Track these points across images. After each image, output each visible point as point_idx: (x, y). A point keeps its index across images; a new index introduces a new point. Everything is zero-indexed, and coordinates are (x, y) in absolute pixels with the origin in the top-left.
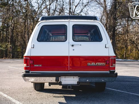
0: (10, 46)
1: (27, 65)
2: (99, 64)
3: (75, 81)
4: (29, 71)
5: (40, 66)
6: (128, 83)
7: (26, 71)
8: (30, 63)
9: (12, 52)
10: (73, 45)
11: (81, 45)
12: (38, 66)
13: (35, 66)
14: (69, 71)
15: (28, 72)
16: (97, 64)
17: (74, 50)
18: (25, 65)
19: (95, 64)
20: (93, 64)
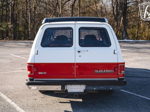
0: (11, 26)
1: (31, 73)
2: (107, 71)
3: (81, 89)
4: (33, 78)
5: (45, 73)
6: (138, 79)
7: (30, 79)
8: (34, 71)
9: (14, 32)
10: (79, 52)
11: (88, 51)
12: (42, 73)
13: (40, 73)
14: (75, 78)
15: (32, 80)
16: (105, 71)
17: (80, 56)
18: (29, 72)
19: (103, 71)
20: (101, 71)
